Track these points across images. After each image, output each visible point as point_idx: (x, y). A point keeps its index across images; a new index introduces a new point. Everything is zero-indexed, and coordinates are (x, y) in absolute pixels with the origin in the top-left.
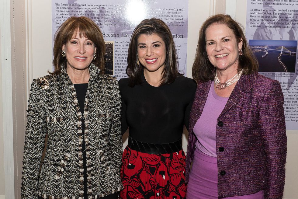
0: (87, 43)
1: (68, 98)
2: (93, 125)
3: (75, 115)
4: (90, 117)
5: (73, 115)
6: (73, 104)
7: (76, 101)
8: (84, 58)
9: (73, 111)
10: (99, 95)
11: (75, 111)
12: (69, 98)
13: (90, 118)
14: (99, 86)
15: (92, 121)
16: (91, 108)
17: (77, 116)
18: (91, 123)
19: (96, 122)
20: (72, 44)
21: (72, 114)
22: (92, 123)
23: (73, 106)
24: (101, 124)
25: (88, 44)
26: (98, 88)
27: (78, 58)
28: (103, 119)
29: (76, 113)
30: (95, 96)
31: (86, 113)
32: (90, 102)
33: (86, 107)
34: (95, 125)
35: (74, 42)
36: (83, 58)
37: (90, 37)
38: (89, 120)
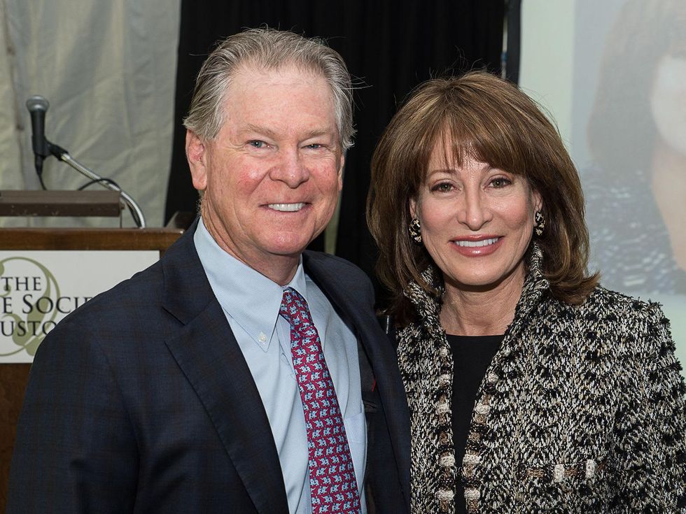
0: (493, 181)
1: (423, 396)
2: (495, 506)
3: (432, 465)
4: (487, 476)
5: (425, 460)
6: (434, 419)
7: (444, 407)
8: (490, 241)
9: (428, 446)
10: (540, 387)
11: (433, 448)
12: (427, 394)
13: (487, 479)
14: (550, 349)
15: (493, 491)
16: (493, 440)
17: (438, 467)
18: (488, 497)
19: (508, 497)
20: (437, 193)
21: (421, 459)
22: (491, 501)
23: (433, 428)
24: (529, 507)
25: (499, 183)
26: (545, 356)
27: (467, 244)
28: (536, 488)
29: (437, 457)
30: (519, 391)
31: (472, 458)
32: (495, 414)
33: (474, 436)
34: (503, 506)
35: (444, 187)
36: (485, 243)
37: (497, 158)
38: (483, 487)
